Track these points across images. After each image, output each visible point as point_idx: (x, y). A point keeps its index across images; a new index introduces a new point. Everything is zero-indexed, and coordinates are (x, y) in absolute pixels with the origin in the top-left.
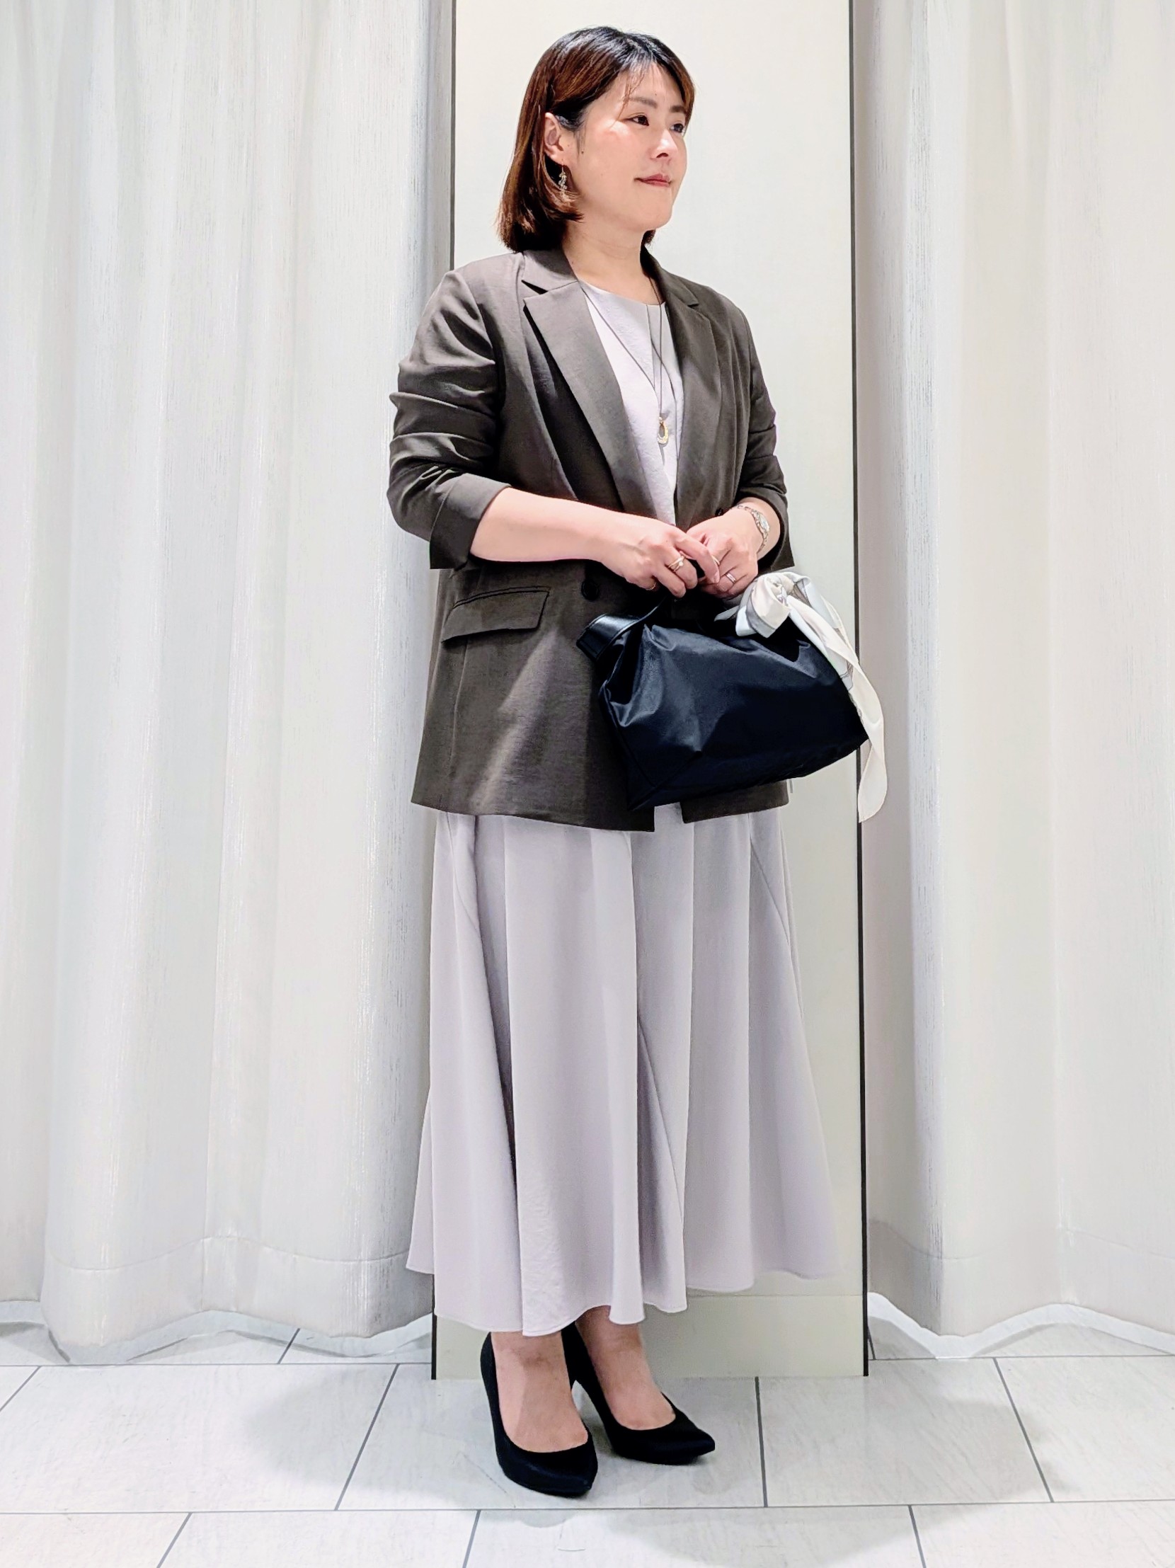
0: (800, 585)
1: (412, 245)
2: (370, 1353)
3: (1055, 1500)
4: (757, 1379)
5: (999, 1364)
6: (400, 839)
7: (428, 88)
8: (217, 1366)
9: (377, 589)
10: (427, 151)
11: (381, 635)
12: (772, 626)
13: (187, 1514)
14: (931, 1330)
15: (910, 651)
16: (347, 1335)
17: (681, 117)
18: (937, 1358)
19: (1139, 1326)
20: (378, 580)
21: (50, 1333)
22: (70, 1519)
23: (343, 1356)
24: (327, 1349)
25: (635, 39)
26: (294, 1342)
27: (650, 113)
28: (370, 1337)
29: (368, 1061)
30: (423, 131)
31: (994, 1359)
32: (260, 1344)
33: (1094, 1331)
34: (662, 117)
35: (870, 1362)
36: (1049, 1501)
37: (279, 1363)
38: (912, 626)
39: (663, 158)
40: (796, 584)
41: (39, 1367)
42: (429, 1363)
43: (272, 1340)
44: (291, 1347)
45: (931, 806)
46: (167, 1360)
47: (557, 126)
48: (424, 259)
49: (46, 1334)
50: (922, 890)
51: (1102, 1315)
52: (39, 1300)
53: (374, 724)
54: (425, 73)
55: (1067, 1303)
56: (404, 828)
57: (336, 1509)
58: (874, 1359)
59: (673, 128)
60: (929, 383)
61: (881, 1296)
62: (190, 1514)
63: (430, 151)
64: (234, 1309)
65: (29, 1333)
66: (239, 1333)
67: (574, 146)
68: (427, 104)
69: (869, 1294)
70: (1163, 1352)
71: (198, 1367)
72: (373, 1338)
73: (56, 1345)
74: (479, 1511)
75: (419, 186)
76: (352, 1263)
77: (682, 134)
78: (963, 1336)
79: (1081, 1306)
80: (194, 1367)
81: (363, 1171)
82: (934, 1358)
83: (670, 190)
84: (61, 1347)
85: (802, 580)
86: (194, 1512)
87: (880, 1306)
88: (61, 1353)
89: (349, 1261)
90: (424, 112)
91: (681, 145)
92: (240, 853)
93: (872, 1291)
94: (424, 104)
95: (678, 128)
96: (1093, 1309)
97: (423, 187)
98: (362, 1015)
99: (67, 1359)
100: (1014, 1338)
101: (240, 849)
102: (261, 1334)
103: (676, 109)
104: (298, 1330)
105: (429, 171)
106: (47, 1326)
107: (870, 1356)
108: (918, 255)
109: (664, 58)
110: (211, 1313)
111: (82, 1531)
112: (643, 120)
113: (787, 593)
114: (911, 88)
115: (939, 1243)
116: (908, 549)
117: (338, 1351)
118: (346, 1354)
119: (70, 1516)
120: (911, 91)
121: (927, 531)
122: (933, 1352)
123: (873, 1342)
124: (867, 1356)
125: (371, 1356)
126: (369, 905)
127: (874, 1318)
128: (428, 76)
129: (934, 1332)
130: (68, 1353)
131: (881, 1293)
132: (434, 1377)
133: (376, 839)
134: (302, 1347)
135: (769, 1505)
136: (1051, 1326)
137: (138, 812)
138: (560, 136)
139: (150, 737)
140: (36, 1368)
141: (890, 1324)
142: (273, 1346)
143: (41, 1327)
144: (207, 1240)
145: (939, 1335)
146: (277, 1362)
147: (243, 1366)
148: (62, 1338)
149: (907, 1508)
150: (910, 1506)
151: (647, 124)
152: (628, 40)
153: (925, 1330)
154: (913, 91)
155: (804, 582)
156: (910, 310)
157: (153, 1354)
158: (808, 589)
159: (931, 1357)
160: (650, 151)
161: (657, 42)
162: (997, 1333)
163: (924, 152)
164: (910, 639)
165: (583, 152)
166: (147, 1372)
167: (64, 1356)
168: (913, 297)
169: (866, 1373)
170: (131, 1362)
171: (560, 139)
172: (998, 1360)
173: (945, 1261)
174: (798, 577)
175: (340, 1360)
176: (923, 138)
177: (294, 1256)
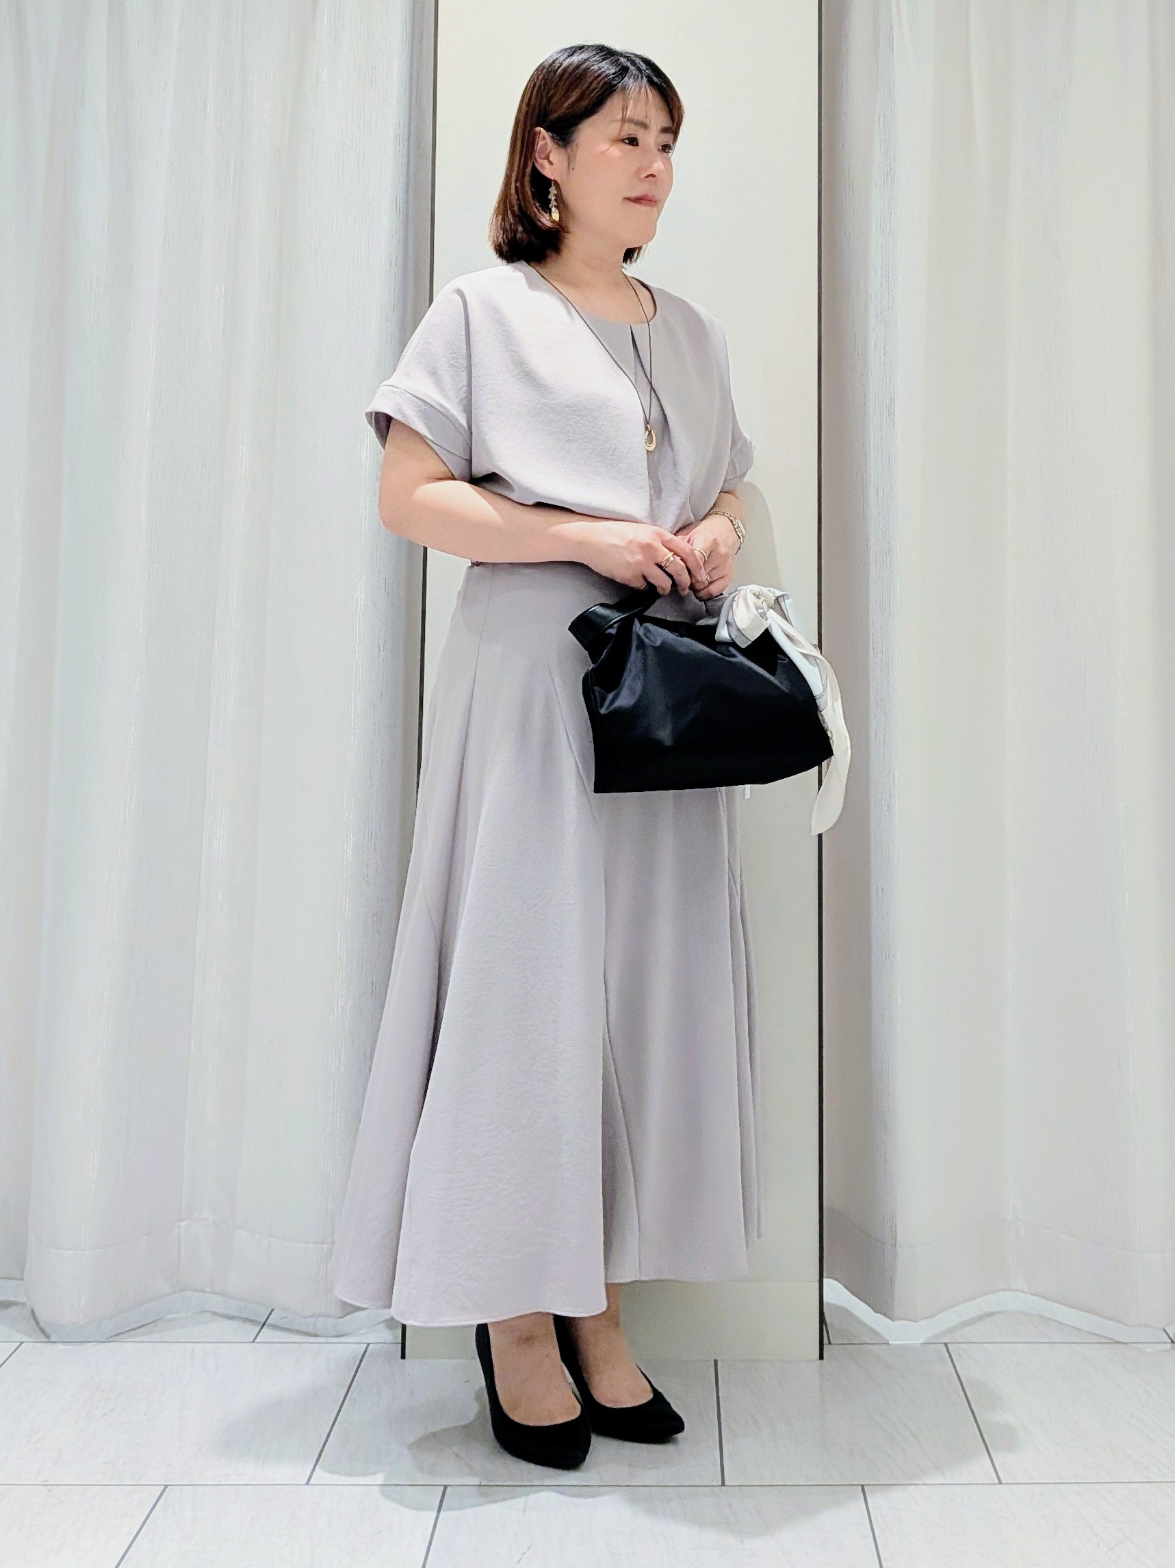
0: (780, 600)
1: (393, 261)
2: (342, 1333)
3: (1003, 1481)
4: (716, 1362)
5: (950, 1349)
6: (376, 835)
7: (410, 110)
8: (194, 1344)
9: (356, 594)
10: (408, 170)
11: (360, 638)
12: (749, 637)
13: (164, 1487)
14: (885, 1315)
15: (871, 660)
16: (319, 1315)
17: (667, 138)
18: (891, 1343)
19: (1087, 1314)
20: (358, 585)
21: (33, 1312)
22: (49, 1490)
23: (316, 1335)
24: (300, 1329)
25: (628, 58)
26: (267, 1322)
27: (640, 134)
28: (341, 1318)
29: (343, 1050)
30: (405, 151)
31: (946, 1344)
32: (235, 1324)
33: (1041, 1317)
34: (651, 138)
35: (825, 1346)
36: (997, 1482)
37: (253, 1341)
38: (873, 634)
39: (651, 178)
40: (777, 599)
41: (22, 1343)
42: (398, 1344)
43: (246, 1320)
44: (265, 1326)
45: (889, 809)
46: (146, 1338)
47: (549, 140)
48: (405, 275)
49: (28, 1313)
50: (880, 890)
51: (1051, 1303)
52: (22, 1280)
53: (353, 724)
54: (407, 94)
55: (1017, 1290)
56: (380, 826)
57: (308, 1483)
58: (830, 1343)
59: (660, 148)
60: (892, 400)
61: (837, 1283)
62: (166, 1486)
63: (412, 169)
64: (209, 1290)
65: (12, 1310)
66: (214, 1313)
67: (565, 164)
68: (409, 124)
69: (825, 1280)
70: (1109, 1339)
71: (175, 1344)
72: (346, 1318)
73: (38, 1324)
74: (446, 1487)
75: (401, 205)
76: (326, 1246)
77: (670, 154)
78: (915, 1322)
79: (1029, 1293)
80: (171, 1344)
81: (337, 1157)
82: (888, 1344)
83: (655, 209)
84: (42, 1325)
85: (783, 596)
86: (170, 1485)
87: (835, 1292)
88: (43, 1331)
89: (323, 1243)
90: (406, 133)
91: (668, 164)
92: (220, 849)
93: (827, 1277)
94: (406, 124)
95: (666, 148)
96: (1042, 1297)
97: (405, 205)
98: (338, 1006)
99: (47, 1336)
100: (966, 1324)
101: (219, 844)
102: (236, 1314)
103: (665, 130)
104: (273, 1310)
105: (410, 190)
106: (29, 1303)
107: (826, 1341)
108: (882, 276)
109: (656, 79)
110: (188, 1293)
111: (61, 1502)
112: (633, 141)
113: (768, 607)
114: (877, 114)
115: (893, 1231)
116: (871, 561)
117: (311, 1331)
118: (319, 1333)
119: (49, 1487)
120: (877, 117)
121: (889, 543)
122: (887, 1337)
123: (829, 1327)
124: (823, 1339)
125: (342, 1336)
126: (346, 899)
127: (829, 1304)
128: (411, 98)
129: (888, 1318)
130: (48, 1330)
131: (837, 1280)
132: (403, 1357)
133: (353, 836)
134: (275, 1327)
135: (726, 1484)
136: (1000, 1312)
137: (122, 808)
138: (550, 152)
139: (134, 735)
140: (19, 1343)
141: (846, 1310)
142: (248, 1326)
143: (23, 1305)
144: (183, 1223)
145: (892, 1320)
146: (252, 1340)
147: (217, 1344)
148: (43, 1317)
149: (860, 1487)
150: (863, 1486)
151: (637, 144)
152: (622, 59)
153: (878, 1315)
154: (879, 117)
155: (785, 597)
156: (874, 329)
157: (132, 1332)
158: (787, 604)
159: (885, 1342)
160: (638, 171)
161: (648, 62)
162: (948, 1319)
163: (889, 178)
164: (871, 647)
165: (573, 169)
166: (126, 1348)
167: (44, 1334)
168: (877, 316)
169: (821, 1357)
170: (112, 1339)
171: (551, 154)
172: (949, 1346)
173: (899, 1250)
174: (779, 593)
175: (312, 1339)
176: (888, 163)
177: (269, 1239)
